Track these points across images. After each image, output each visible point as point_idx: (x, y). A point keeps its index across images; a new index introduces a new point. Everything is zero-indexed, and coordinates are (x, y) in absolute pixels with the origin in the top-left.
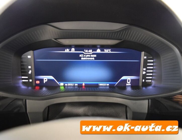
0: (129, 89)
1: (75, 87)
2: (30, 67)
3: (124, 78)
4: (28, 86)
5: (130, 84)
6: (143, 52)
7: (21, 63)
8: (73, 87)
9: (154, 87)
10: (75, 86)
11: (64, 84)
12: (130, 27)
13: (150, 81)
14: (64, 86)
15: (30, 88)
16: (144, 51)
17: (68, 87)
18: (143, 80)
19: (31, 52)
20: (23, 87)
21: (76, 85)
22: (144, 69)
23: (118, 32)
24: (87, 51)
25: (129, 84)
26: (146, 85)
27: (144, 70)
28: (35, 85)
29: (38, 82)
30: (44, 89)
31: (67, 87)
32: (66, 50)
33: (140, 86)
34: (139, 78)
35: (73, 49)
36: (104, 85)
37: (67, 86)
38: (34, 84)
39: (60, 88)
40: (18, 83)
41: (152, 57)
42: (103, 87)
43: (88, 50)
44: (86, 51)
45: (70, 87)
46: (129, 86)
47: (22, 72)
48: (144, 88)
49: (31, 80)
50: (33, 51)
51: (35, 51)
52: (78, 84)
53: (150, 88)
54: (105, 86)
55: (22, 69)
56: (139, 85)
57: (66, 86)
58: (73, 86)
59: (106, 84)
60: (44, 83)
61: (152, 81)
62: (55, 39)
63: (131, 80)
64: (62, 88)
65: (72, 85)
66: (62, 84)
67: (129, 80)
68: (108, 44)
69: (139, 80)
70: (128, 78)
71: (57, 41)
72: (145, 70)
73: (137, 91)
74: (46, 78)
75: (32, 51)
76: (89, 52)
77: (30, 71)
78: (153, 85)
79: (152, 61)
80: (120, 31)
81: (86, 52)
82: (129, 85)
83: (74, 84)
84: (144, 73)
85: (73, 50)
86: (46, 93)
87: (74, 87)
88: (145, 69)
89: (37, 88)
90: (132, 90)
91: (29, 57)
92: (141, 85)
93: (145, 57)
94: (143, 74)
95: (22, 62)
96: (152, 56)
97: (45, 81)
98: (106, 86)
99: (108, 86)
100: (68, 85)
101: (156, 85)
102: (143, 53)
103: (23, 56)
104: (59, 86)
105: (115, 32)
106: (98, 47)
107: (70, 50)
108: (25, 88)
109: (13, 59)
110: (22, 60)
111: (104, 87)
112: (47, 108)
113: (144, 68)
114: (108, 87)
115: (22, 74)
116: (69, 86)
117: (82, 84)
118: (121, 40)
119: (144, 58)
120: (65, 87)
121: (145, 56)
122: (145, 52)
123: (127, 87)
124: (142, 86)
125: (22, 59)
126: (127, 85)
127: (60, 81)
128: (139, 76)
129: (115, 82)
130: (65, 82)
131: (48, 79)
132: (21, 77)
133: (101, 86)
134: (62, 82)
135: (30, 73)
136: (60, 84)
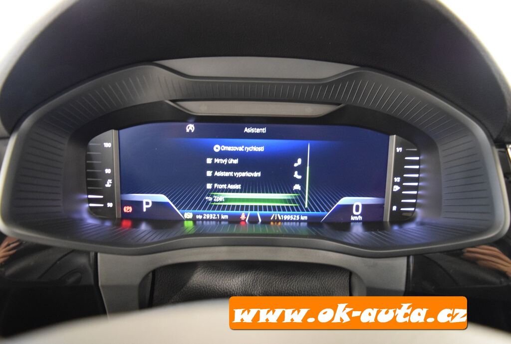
0: (358, 230)
1: (220, 223)
2: (108, 171)
3: (345, 201)
4: (103, 220)
5: (360, 218)
6: (395, 136)
7: (86, 161)
8: (217, 224)
9: (422, 224)
10: (220, 220)
11: (194, 215)
12: (363, 71)
13: (412, 209)
14: (194, 220)
15: (108, 224)
16: (397, 135)
17: (204, 222)
18: (395, 208)
19: (112, 133)
20: (91, 221)
21: (223, 217)
22: (395, 178)
23: (331, 84)
25: (357, 216)
26: (401, 219)
27: (395, 181)
28: (120, 216)
29: (128, 209)
30: (144, 227)
31: (200, 222)
33: (387, 222)
34: (384, 201)
36: (294, 219)
37: (203, 220)
38: (118, 215)
39: (183, 225)
40: (79, 212)
41: (416, 150)
42: (292, 223)
45: (208, 222)
46: (358, 221)
47: (89, 184)
48: (396, 228)
49: (110, 205)
50: (117, 131)
51: (121, 131)
52: (230, 216)
53: (412, 226)
54: (296, 221)
55: (88, 175)
56: (384, 220)
57: (199, 220)
58: (216, 220)
59: (300, 217)
60: (145, 210)
61: (417, 210)
62: (174, 101)
63: (363, 205)
64: (189, 225)
65: (214, 218)
66: (188, 215)
67: (357, 207)
68: (306, 115)
69: (383, 208)
70: (357, 202)
71: (178, 105)
72: (399, 181)
73: (380, 234)
74: (148, 199)
75: (113, 130)
77: (110, 181)
78: (418, 219)
79: (417, 158)
80: (337, 82)
82: (357, 219)
83: (218, 215)
84: (396, 188)
86: (147, 236)
87: (218, 222)
88: (397, 180)
89: (127, 223)
90: (366, 233)
91: (107, 145)
92: (388, 220)
93: (399, 150)
94: (394, 190)
95: (88, 157)
96: (416, 146)
97: (145, 207)
98: (300, 221)
99: (304, 221)
100: (204, 218)
101: (426, 221)
102: (393, 139)
103: (91, 144)
104: (181, 221)
105: (324, 85)
108: (95, 225)
109: (65, 149)
110: (88, 153)
111: (294, 223)
112: (151, 275)
113: (395, 175)
114: (306, 224)
115: (89, 188)
116: (206, 220)
117: (240, 215)
118: (339, 104)
119: (396, 150)
120: (197, 222)
121: (397, 146)
122: (398, 137)
123: (352, 224)
124: (390, 221)
125: (89, 151)
126: (353, 218)
127: (184, 209)
128: (384, 197)
129: (323, 211)
130: (196, 211)
131: (153, 203)
132: (86, 196)
133: (287, 221)
134: (189, 209)
135: (110, 186)
136: (183, 215)
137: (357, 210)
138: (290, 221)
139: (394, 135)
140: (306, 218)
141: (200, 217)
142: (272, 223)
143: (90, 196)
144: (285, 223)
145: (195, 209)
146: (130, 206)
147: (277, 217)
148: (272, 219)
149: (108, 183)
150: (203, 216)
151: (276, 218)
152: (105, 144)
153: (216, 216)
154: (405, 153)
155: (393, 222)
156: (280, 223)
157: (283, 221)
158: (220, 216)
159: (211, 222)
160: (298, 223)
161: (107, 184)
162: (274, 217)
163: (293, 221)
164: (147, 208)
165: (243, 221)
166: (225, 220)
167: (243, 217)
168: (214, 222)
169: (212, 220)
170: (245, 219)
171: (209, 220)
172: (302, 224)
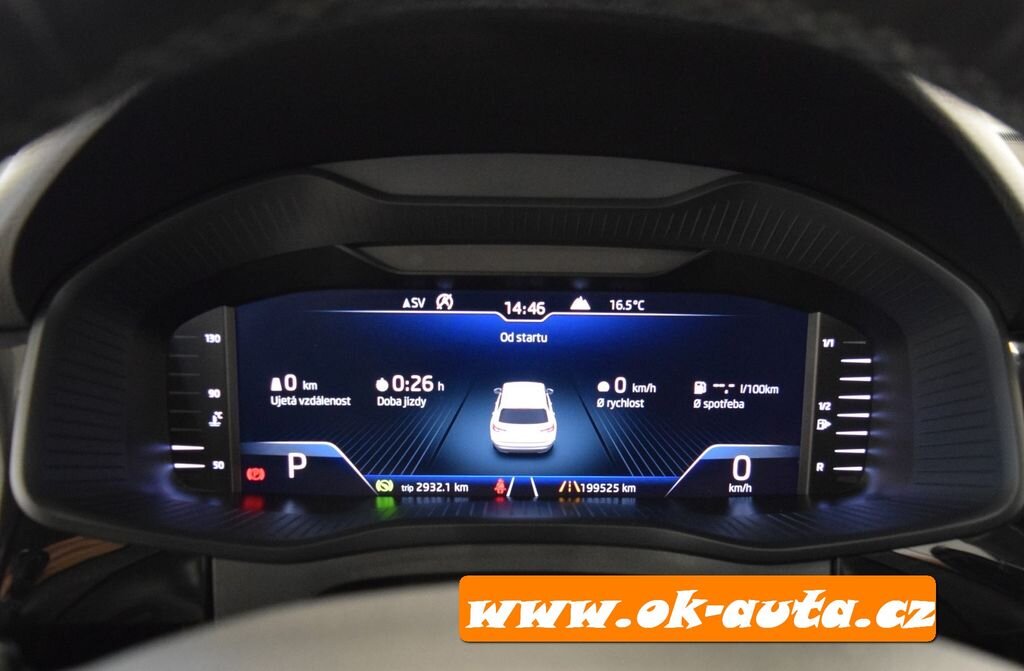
0: (743, 511)
1: (452, 499)
2: (214, 393)
3: (715, 451)
4: (204, 495)
5: (748, 488)
6: (819, 314)
7: (168, 372)
8: (445, 501)
9: (878, 497)
10: (453, 494)
11: (397, 486)
13: (859, 469)
14: (397, 494)
15: (215, 503)
16: (824, 312)
17: (419, 499)
18: (820, 467)
19: (225, 313)
20: (176, 497)
21: (458, 488)
22: (820, 404)
23: (679, 210)
24: (518, 308)
25: (741, 483)
26: (836, 488)
27: (821, 409)
28: (240, 490)
29: (255, 474)
30: (290, 509)
31: (410, 499)
32: (406, 304)
33: (804, 495)
34: (798, 451)
35: (446, 299)
36: (609, 491)
37: (415, 494)
38: (235, 486)
39: (373, 504)
40: (152, 480)
41: (863, 342)
42: (603, 499)
43: (526, 303)
44: (512, 306)
45: (427, 499)
46: (745, 494)
47: (174, 420)
48: (823, 506)
49: (219, 465)
50: (232, 309)
51: (242, 309)
52: (472, 486)
53: (858, 502)
54: (612, 495)
55: (172, 402)
56: (798, 492)
57: (407, 494)
58: (443, 495)
59: (620, 487)
60: (292, 475)
61: (868, 470)
62: (354, 246)
63: (753, 461)
64: (386, 504)
65: (439, 490)
66: (385, 485)
67: (742, 464)
68: (630, 272)
69: (796, 466)
70: (740, 454)
71: (362, 253)
72: (828, 409)
74: (297, 454)
75: (225, 308)
76: (530, 316)
77: (218, 414)
78: (871, 490)
79: (867, 361)
81: (514, 315)
82: (742, 491)
83: (448, 484)
84: (824, 424)
85: (445, 302)
86: (295, 524)
87: (448, 500)
88: (825, 406)
89: (253, 503)
91: (213, 338)
92: (807, 492)
93: (828, 343)
94: (818, 428)
95: (173, 365)
96: (864, 334)
97: (292, 468)
98: (621, 495)
99: (629, 495)
100: (418, 490)
101: (888, 491)
102: (817, 319)
103: (177, 337)
104: (373, 496)
105: (667, 212)
106: (580, 285)
107: (431, 305)
108: (184, 504)
111: (609, 499)
113: (821, 397)
114: (632, 501)
115: (173, 429)
116: (423, 494)
117: (494, 484)
118: (699, 250)
119: (821, 344)
120: (404, 499)
121: (825, 334)
122: (826, 316)
123: (731, 500)
124: (811, 494)
125: (174, 352)
126: (732, 488)
127: (376, 472)
128: (798, 444)
129: (668, 474)
130: (401, 476)
131: (309, 459)
132: (168, 448)
133: (593, 495)
134: (386, 472)
135: (218, 424)
136: (374, 486)
137: (742, 472)
138: (600, 495)
139: (816, 311)
140: (633, 488)
141: (410, 489)
142: (561, 500)
143: (175, 448)
144: (590, 500)
145: (397, 472)
146: (259, 467)
147: (573, 487)
148: (561, 490)
149: (214, 418)
150: (416, 486)
151: (570, 490)
152: (207, 336)
153: (444, 487)
154: (841, 350)
155: (817, 496)
156: (578, 500)
157: (585, 495)
158: (452, 487)
159: (433, 499)
160: (616, 500)
161: (211, 421)
162: (566, 487)
163: (606, 495)
164: (296, 472)
165: (501, 495)
166: (462, 494)
167: (500, 487)
168: (439, 499)
169: (436, 494)
170: (506, 492)
171: (430, 494)
172: (625, 501)
